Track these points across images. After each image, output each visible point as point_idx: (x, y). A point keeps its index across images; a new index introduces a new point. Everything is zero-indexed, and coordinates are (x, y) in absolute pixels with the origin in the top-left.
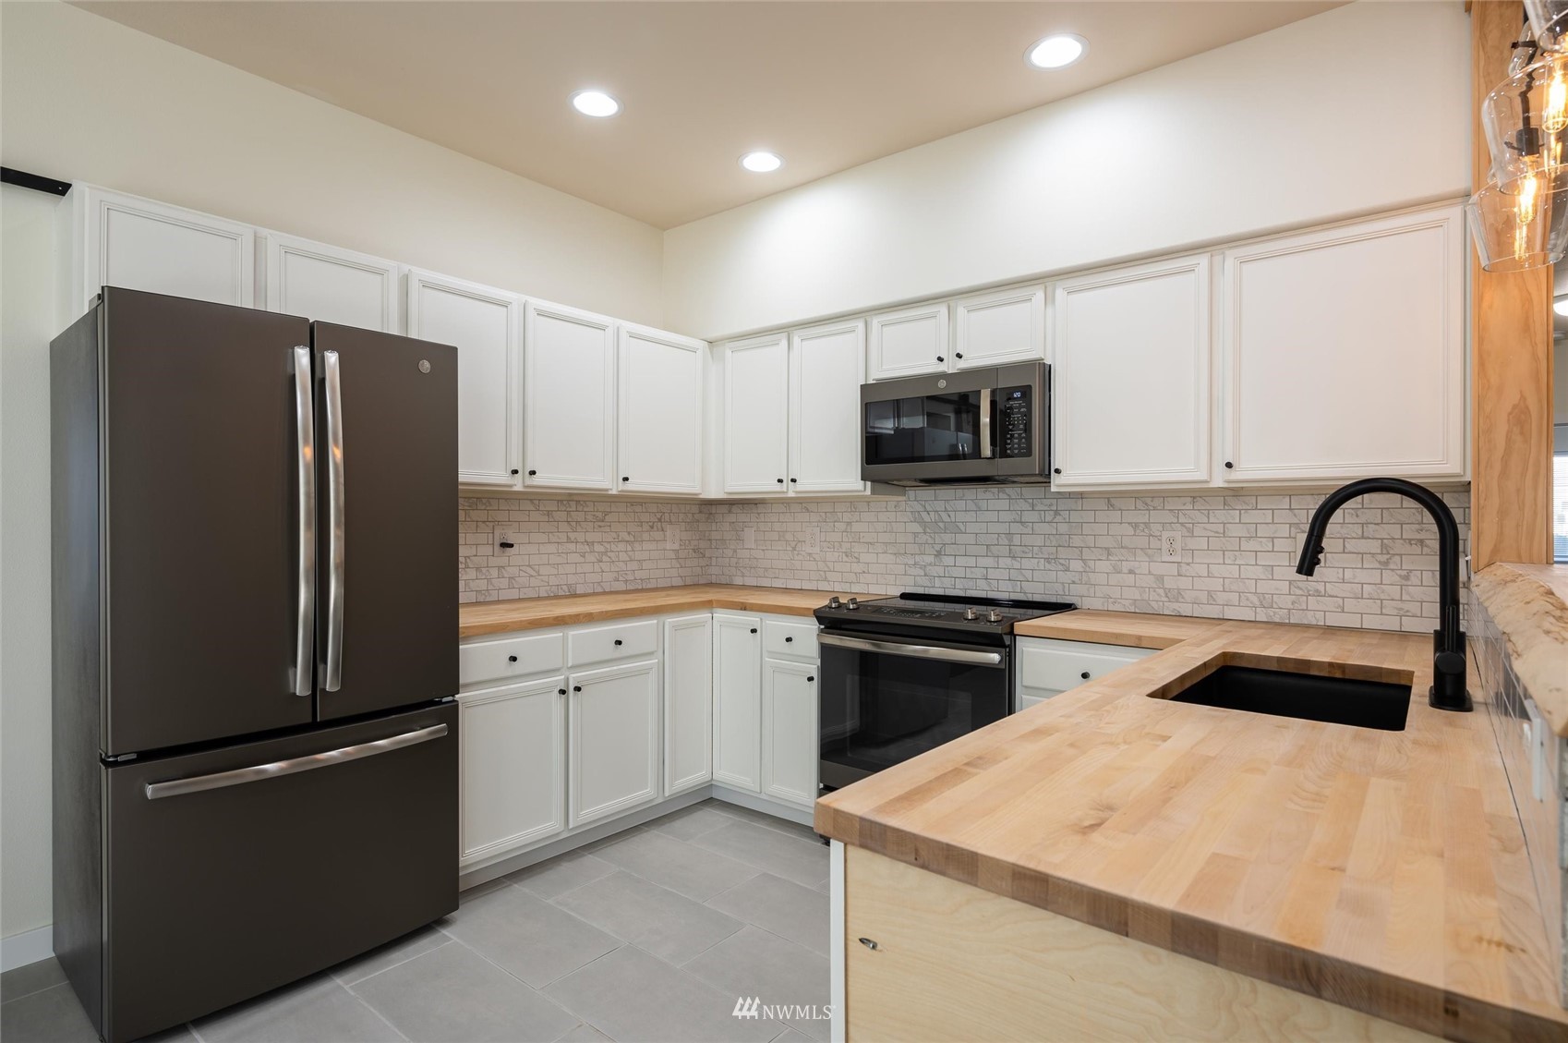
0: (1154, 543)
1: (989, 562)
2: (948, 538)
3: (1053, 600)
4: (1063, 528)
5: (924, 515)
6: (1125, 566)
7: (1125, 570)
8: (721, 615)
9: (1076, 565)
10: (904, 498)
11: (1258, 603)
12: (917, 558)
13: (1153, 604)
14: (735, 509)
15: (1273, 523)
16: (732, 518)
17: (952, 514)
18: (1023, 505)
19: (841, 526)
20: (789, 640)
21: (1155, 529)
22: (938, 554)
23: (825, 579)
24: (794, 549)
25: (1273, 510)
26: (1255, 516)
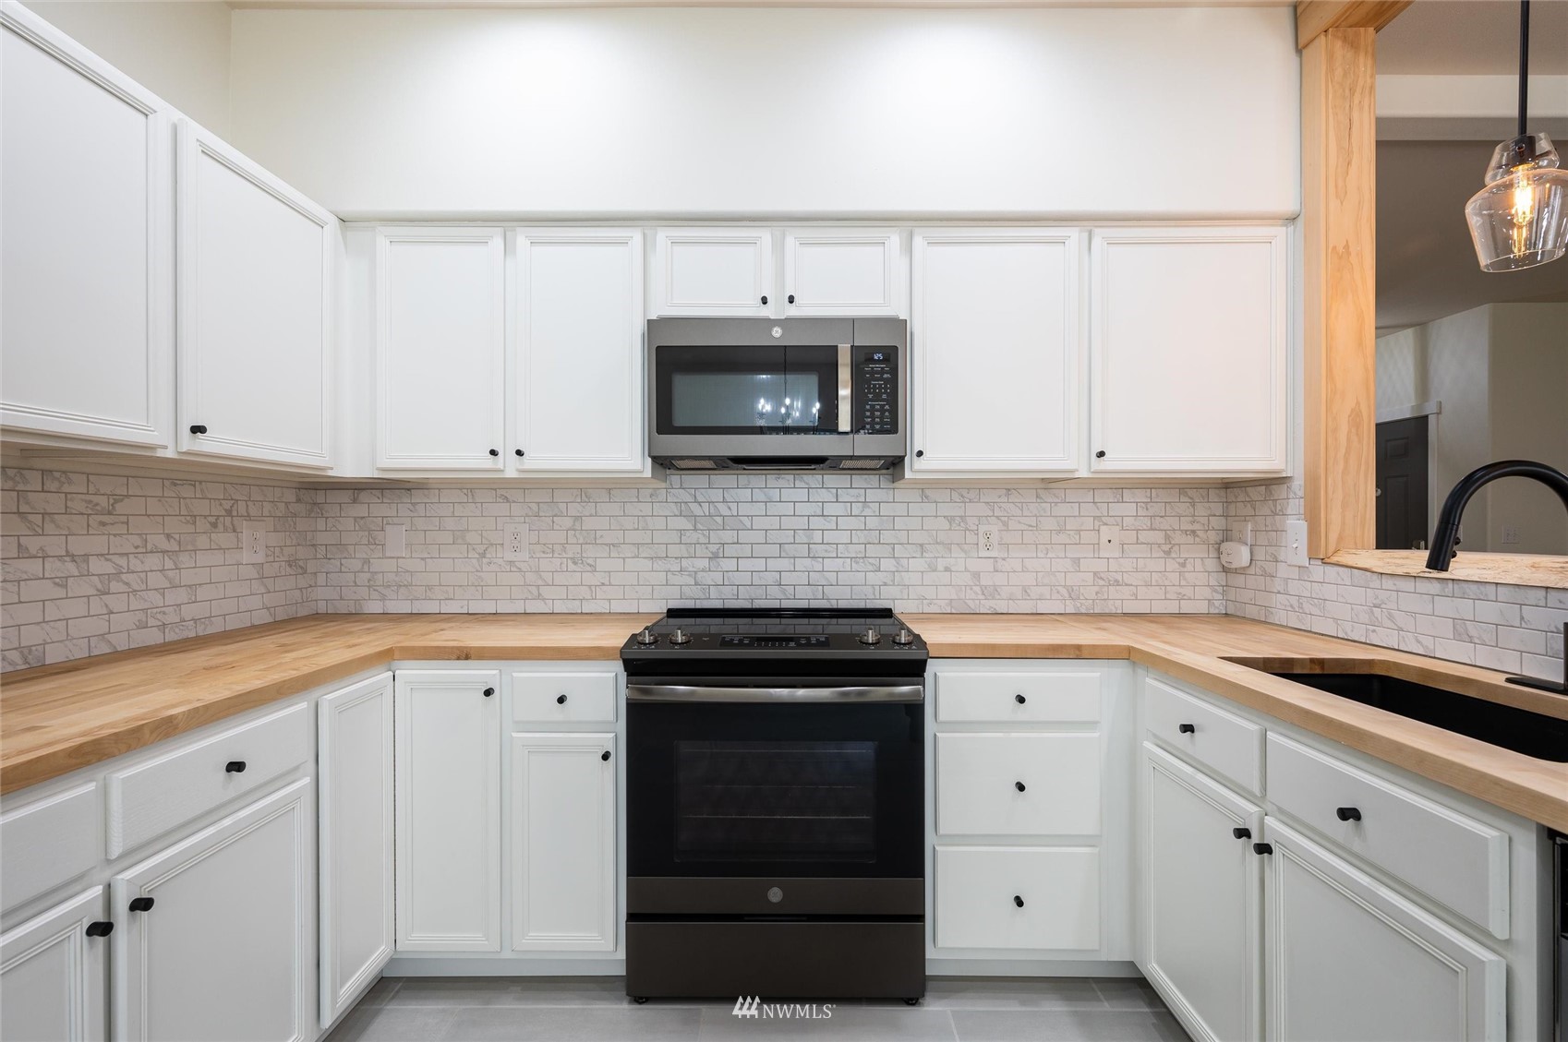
0: (971, 538)
1: (784, 564)
2: (728, 536)
3: (861, 605)
4: (872, 522)
5: (694, 507)
6: (941, 564)
7: (940, 568)
8: (410, 672)
9: (887, 564)
10: (663, 485)
11: (1067, 595)
12: (685, 563)
13: (971, 603)
14: (364, 496)
15: (1080, 516)
16: (360, 510)
17: (734, 506)
18: (825, 495)
19: (568, 522)
20: (561, 700)
21: (971, 522)
22: (715, 557)
23: (539, 597)
24: (483, 555)
25: (1079, 503)
26: (1063, 509)
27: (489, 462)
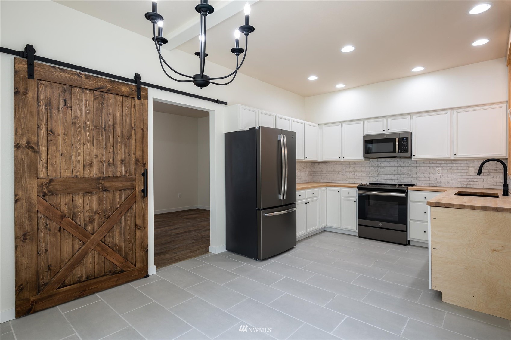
0: (434, 171)
1: (392, 175)
2: (381, 170)
5: (375, 165)
6: (427, 176)
7: (427, 177)
8: (329, 188)
9: (415, 176)
10: (369, 161)
11: (459, 184)
12: (373, 175)
13: (434, 184)
14: (320, 164)
15: (463, 166)
16: (319, 166)
17: (382, 165)
18: (401, 162)
19: (352, 168)
20: (349, 193)
21: (435, 168)
22: (379, 174)
23: (347, 180)
24: (338, 173)
25: (463, 164)
26: (458, 165)
27: (339, 159)
